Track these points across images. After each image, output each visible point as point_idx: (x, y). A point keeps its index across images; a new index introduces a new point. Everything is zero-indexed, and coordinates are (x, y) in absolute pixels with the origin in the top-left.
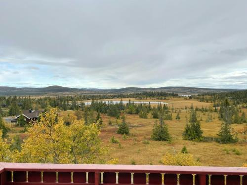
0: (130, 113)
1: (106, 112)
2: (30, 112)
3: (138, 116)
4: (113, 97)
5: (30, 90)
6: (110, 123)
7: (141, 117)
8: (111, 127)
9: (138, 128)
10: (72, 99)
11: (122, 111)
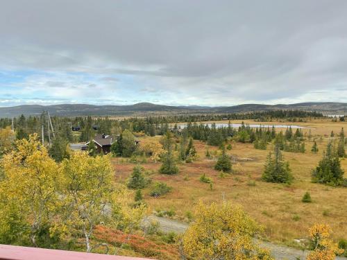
0: (242, 141)
1: (206, 139)
2: (104, 137)
3: (252, 146)
4: (220, 119)
5: (113, 109)
6: (208, 155)
7: (256, 147)
8: (209, 161)
9: (247, 164)
10: (164, 120)
11: (229, 138)
